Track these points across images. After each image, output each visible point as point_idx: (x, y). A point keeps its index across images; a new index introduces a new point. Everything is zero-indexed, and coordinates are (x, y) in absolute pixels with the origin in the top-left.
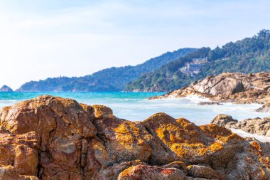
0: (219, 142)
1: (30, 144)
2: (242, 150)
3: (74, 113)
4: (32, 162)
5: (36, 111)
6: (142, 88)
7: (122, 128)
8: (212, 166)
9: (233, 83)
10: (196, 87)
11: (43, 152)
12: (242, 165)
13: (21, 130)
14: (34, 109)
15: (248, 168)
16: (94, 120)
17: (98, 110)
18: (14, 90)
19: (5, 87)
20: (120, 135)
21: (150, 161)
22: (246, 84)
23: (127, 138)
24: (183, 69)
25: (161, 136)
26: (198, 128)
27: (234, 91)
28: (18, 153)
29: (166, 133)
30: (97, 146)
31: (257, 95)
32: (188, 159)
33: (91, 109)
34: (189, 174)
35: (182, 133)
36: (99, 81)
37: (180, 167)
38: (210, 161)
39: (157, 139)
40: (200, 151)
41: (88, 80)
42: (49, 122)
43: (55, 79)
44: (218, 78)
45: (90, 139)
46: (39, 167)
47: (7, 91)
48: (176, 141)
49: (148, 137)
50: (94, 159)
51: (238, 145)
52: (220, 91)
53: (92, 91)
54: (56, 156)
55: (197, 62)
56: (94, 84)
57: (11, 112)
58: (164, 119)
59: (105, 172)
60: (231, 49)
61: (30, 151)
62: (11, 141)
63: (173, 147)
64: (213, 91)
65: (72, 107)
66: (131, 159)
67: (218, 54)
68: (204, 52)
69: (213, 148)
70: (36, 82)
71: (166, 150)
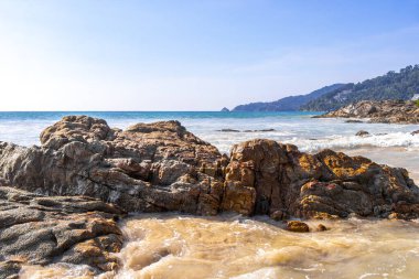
0: (364, 167)
1: (250, 168)
2: (378, 173)
3: (275, 149)
4: (251, 179)
5: (253, 148)
6: (309, 109)
7: (303, 158)
8: (358, 182)
9: (369, 107)
10: (345, 110)
11: (257, 172)
12: (378, 182)
13: (244, 159)
15: (382, 184)
16: (287, 153)
17: (289, 147)
20: (302, 163)
21: (320, 179)
22: (378, 107)
23: (306, 164)
24: (336, 97)
25: (327, 163)
26: (350, 158)
27: (370, 112)
28: (243, 174)
29: (330, 161)
30: (289, 169)
31: (385, 115)
32: (344, 178)
33: (285, 146)
34: (345, 187)
35: (340, 162)
37: (339, 183)
38: (357, 179)
39: (324, 165)
40: (351, 173)
42: (261, 155)
44: (359, 104)
45: (284, 165)
46: (255, 181)
48: (336, 166)
49: (319, 164)
50: (288, 177)
51: (375, 169)
52: (360, 112)
54: (264, 175)
55: (345, 92)
57: (239, 148)
58: (329, 152)
59: (294, 185)
60: (368, 84)
61: (250, 172)
62: (239, 166)
63: (334, 170)
64: (356, 113)
66: (308, 178)
67: (360, 87)
68: (350, 86)
69: (359, 171)
71: (331, 172)
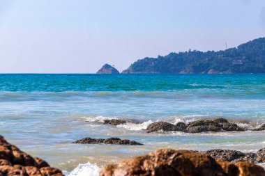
5: (153, 173)
14: (150, 171)
17: (245, 171)
18: (120, 72)
19: (107, 66)
36: (248, 58)
41: (232, 56)
43: (181, 54)
47: (110, 72)
53: (238, 72)
56: (240, 62)
57: (117, 174)
65: (206, 168)
70: (153, 60)
